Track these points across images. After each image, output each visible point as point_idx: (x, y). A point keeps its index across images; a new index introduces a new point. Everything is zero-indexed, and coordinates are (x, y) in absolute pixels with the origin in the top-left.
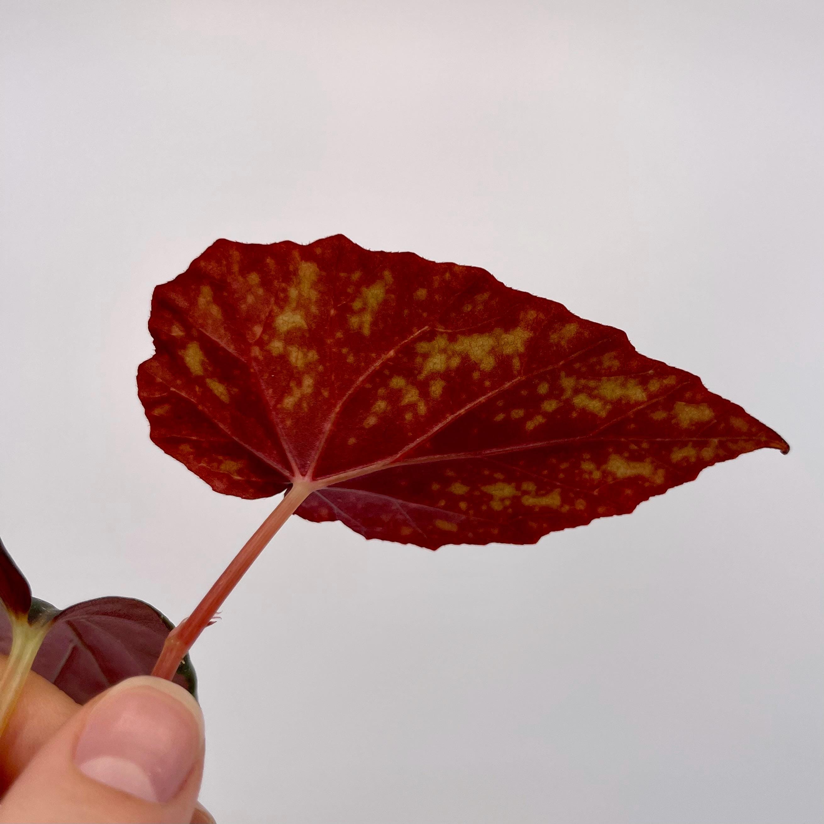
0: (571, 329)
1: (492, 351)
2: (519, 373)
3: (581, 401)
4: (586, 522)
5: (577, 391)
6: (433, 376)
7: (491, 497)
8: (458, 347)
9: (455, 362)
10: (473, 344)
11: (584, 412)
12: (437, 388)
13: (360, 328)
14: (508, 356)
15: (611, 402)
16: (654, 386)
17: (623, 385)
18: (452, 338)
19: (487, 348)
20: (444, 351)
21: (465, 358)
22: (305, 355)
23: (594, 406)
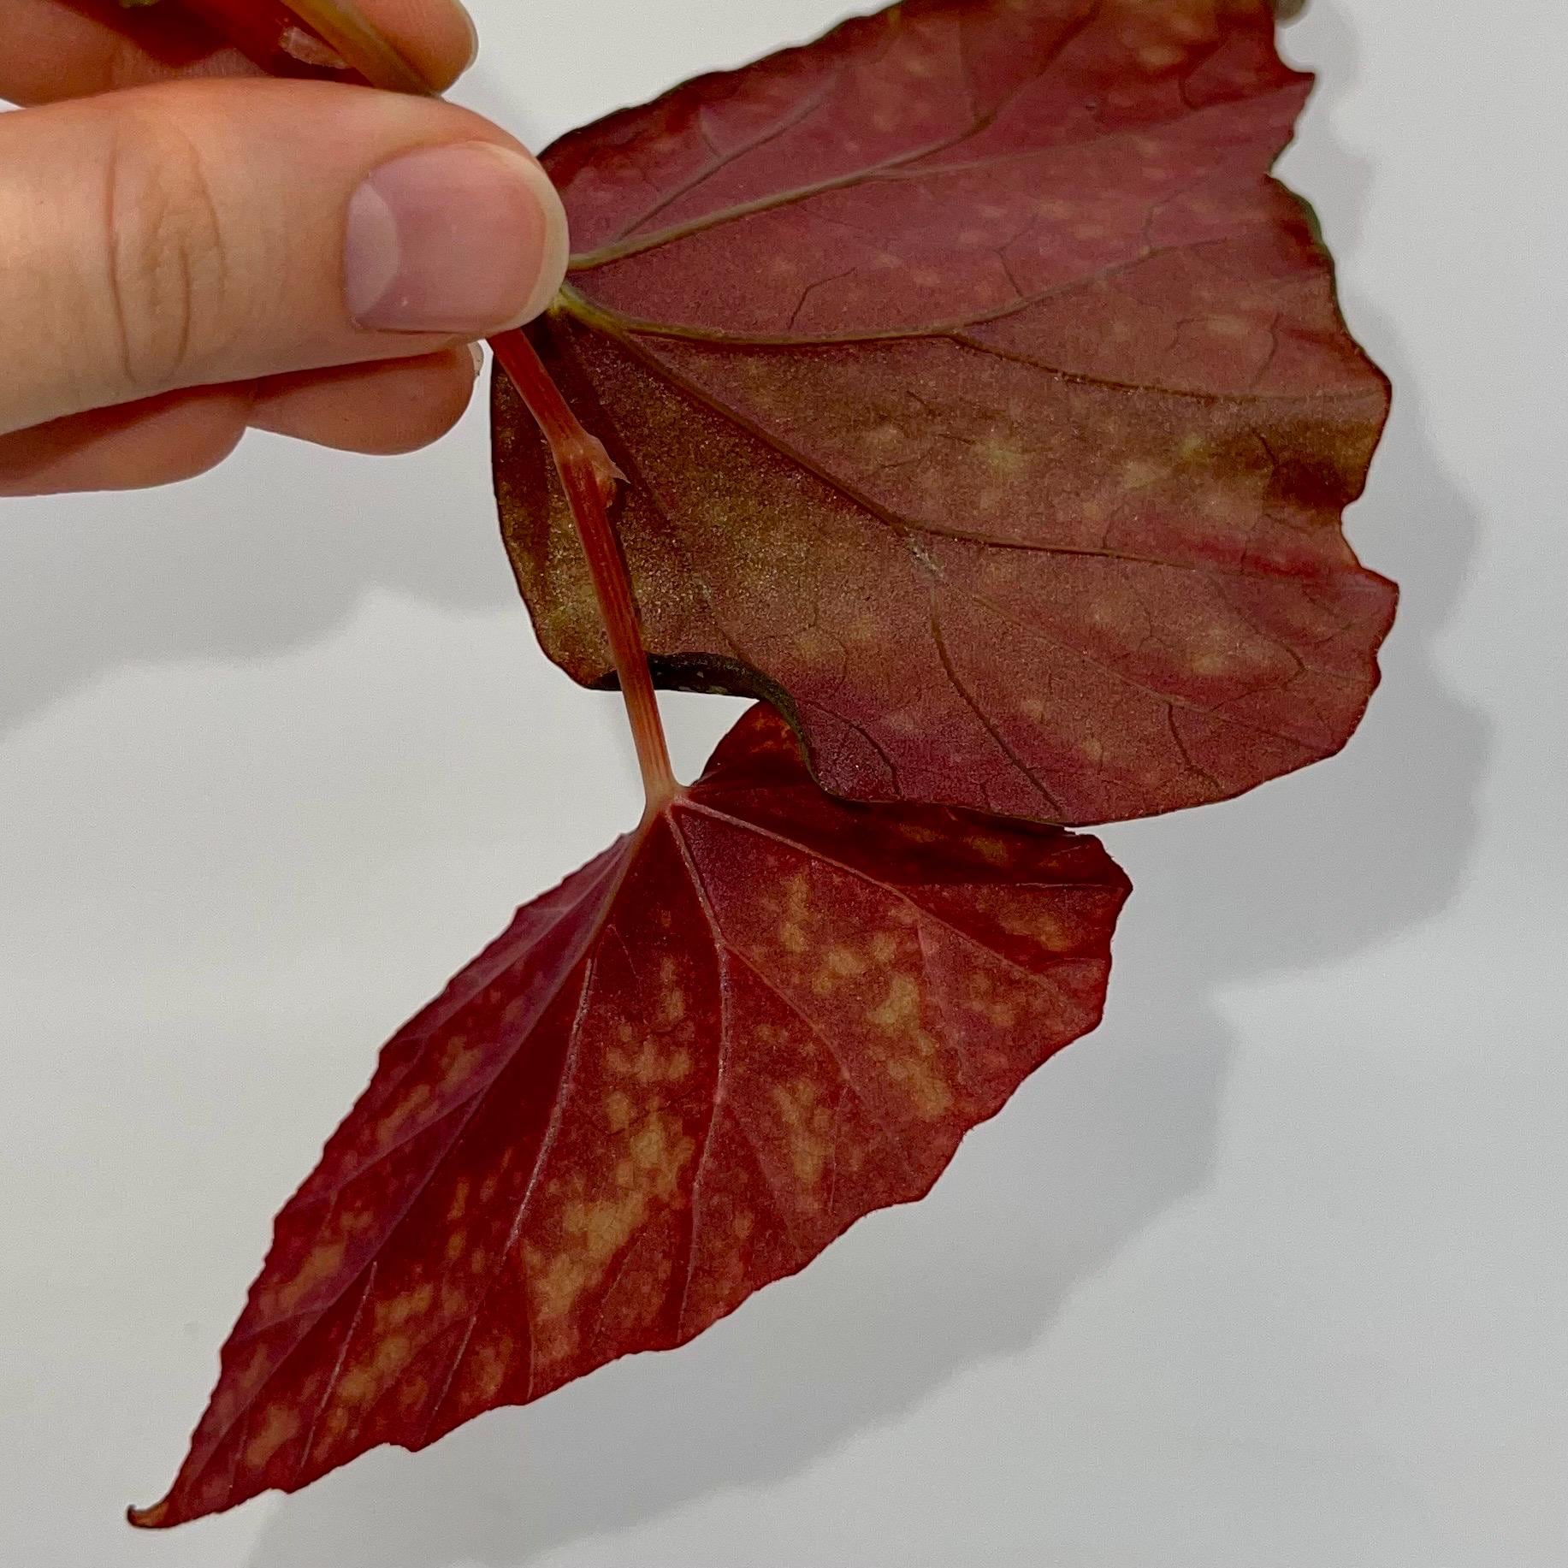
0: (491, 1380)
1: (583, 1240)
2: (518, 1247)
3: (421, 1298)
4: (329, 1147)
5: (436, 1304)
6: (639, 1123)
7: (468, 1046)
8: (636, 1202)
9: (623, 1174)
10: (617, 1226)
11: (410, 1288)
12: (619, 1109)
13: (793, 1091)
14: (556, 1253)
15: (382, 1337)
16: (339, 1420)
17: (379, 1379)
18: (655, 1205)
19: (592, 1238)
20: (653, 1174)
21: (614, 1194)
22: (835, 976)
23: (401, 1310)
